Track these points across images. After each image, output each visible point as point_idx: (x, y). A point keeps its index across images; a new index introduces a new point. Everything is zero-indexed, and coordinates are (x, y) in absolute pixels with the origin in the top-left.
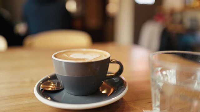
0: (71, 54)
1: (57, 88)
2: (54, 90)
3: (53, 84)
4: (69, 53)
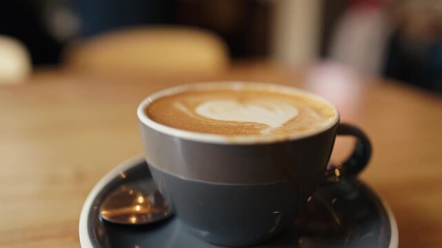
0: (197, 104)
1: (154, 215)
2: (145, 221)
3: (141, 199)
4: (192, 100)
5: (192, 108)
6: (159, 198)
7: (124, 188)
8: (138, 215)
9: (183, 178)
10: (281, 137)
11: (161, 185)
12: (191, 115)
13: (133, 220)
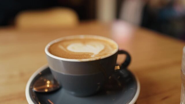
3: (48, 82)
5: (65, 47)
6: (55, 81)
7: (41, 78)
8: (48, 88)
9: (64, 73)
10: (98, 58)
11: (55, 76)
12: (65, 50)
13: (46, 90)
